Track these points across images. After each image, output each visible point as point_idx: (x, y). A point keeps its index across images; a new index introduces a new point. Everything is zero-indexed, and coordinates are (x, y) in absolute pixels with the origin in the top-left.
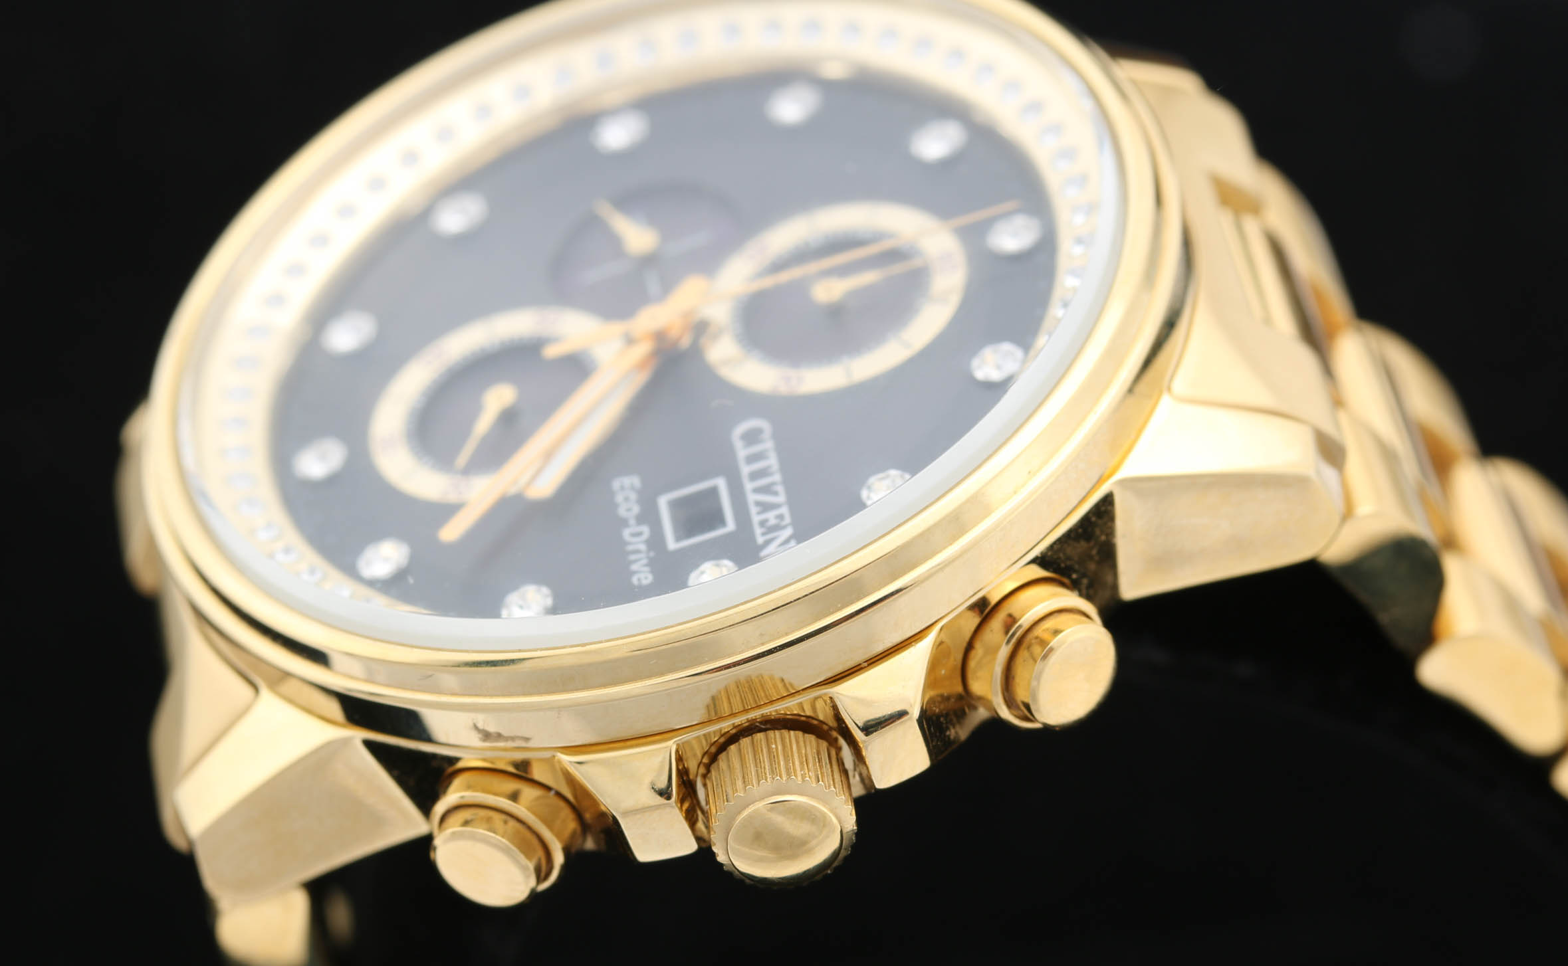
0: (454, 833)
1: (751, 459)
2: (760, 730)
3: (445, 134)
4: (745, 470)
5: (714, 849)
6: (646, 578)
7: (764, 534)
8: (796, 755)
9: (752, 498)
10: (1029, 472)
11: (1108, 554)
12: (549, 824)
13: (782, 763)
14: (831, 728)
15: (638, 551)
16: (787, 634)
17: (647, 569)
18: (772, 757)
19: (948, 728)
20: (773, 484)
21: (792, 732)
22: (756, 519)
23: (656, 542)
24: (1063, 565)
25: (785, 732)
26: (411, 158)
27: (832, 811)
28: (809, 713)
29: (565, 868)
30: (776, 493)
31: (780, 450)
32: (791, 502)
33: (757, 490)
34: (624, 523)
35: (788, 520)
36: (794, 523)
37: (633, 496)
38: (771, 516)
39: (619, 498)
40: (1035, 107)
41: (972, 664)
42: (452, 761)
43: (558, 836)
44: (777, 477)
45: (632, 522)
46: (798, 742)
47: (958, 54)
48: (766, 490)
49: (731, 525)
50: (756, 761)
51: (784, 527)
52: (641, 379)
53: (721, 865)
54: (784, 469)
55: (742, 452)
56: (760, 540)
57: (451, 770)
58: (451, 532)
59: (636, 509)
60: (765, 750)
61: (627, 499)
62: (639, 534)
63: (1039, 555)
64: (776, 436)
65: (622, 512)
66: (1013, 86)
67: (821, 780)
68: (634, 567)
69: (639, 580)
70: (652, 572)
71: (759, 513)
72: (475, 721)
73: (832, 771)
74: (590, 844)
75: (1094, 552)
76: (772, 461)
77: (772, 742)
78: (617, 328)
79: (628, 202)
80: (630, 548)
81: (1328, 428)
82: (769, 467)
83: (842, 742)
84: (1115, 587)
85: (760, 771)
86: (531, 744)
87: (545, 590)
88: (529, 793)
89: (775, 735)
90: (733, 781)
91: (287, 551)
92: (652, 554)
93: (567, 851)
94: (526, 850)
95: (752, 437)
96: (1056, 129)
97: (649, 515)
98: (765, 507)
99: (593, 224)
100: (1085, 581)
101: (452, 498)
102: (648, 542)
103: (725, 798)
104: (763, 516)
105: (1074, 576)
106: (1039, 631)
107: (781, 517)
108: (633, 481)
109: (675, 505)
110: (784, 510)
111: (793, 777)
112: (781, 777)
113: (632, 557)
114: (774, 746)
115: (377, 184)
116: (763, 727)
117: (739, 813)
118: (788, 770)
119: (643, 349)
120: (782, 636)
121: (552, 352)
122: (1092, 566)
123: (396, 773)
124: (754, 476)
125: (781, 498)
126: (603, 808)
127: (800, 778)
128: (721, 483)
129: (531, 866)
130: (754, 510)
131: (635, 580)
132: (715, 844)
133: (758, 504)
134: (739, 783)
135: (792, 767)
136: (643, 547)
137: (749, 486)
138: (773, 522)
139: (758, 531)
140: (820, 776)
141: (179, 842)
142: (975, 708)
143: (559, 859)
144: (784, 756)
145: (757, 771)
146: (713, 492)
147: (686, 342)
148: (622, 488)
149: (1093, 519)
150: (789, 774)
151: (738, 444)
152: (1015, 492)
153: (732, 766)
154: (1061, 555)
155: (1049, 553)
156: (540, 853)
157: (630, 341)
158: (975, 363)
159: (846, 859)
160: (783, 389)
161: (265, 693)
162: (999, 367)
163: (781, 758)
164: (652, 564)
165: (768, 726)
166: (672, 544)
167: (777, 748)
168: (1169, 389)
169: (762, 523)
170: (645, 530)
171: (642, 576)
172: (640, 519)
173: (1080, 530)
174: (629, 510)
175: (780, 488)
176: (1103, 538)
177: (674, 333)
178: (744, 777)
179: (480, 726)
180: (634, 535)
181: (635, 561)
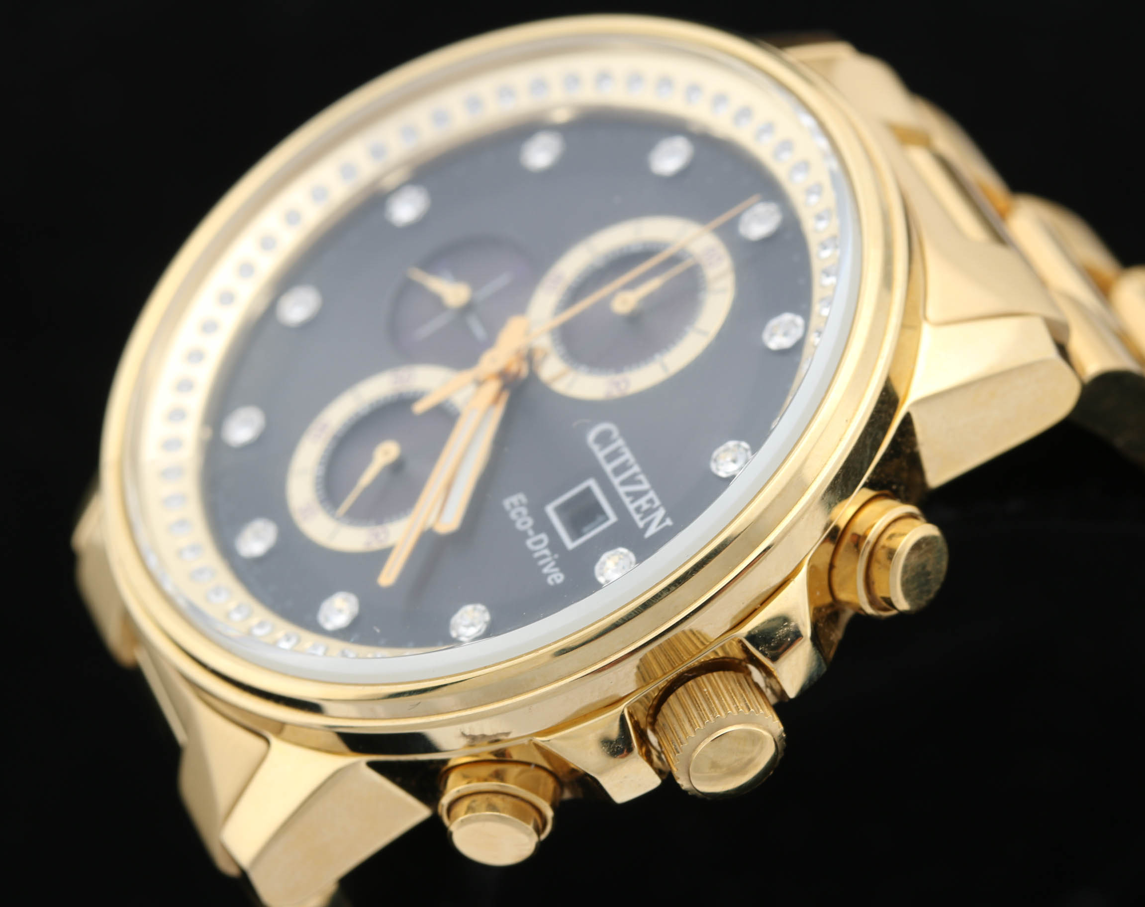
0: (462, 821)
1: (610, 458)
2: (689, 679)
3: (267, 243)
4: (608, 468)
5: (679, 782)
6: (559, 577)
7: (642, 519)
8: (725, 692)
9: (622, 490)
10: (847, 421)
11: (915, 462)
12: (535, 791)
13: (717, 702)
14: (741, 661)
15: (544, 557)
16: (695, 601)
17: (557, 570)
18: (707, 700)
19: (830, 635)
20: (635, 475)
21: (715, 674)
22: (631, 508)
23: (556, 544)
24: (885, 482)
25: (710, 675)
26: (246, 270)
27: (765, 729)
28: (721, 654)
29: (556, 818)
30: (640, 482)
31: (631, 444)
32: (655, 486)
33: (624, 483)
34: (524, 535)
35: (657, 503)
36: (664, 504)
37: (524, 511)
38: (642, 502)
39: (513, 515)
40: (745, 113)
41: (836, 580)
42: (445, 762)
43: (544, 797)
44: (636, 469)
45: (531, 532)
46: (722, 681)
47: (666, 82)
48: (631, 481)
49: (613, 518)
50: (695, 706)
51: (657, 509)
52: (497, 413)
53: (685, 792)
54: (640, 461)
55: (600, 455)
56: (641, 524)
57: (445, 768)
58: (388, 576)
59: (530, 522)
60: (699, 694)
61: (519, 514)
62: (540, 542)
63: (868, 481)
64: (623, 434)
65: (519, 526)
66: (720, 99)
67: (751, 708)
68: (546, 570)
69: (553, 580)
70: (562, 571)
71: (632, 502)
72: (462, 730)
73: (756, 697)
74: (567, 795)
75: (904, 464)
76: (628, 455)
77: (703, 687)
78: (467, 376)
79: (430, 264)
80: (536, 555)
81: (1052, 314)
82: (627, 461)
83: (752, 668)
84: (923, 483)
85: (700, 712)
86: (511, 736)
87: (481, 607)
88: (513, 771)
89: (703, 680)
90: (682, 727)
91: (261, 625)
92: (556, 556)
93: (553, 806)
94: (522, 816)
95: (604, 439)
96: (769, 128)
97: (542, 524)
98: (636, 496)
99: (409, 288)
100: (902, 488)
101: (376, 546)
102: (550, 546)
103: (679, 741)
104: (636, 504)
105: (894, 487)
106: (884, 541)
107: (651, 501)
108: (521, 497)
109: (560, 510)
110: (652, 495)
111: (729, 712)
112: (720, 713)
113: (541, 562)
114: (705, 690)
115: (227, 298)
116: (690, 675)
117: (694, 750)
118: (723, 706)
119: (493, 387)
120: (692, 603)
121: (420, 407)
122: (905, 475)
123: (399, 779)
124: (617, 471)
125: (646, 486)
126: (573, 766)
127: (734, 710)
128: (592, 483)
129: (530, 827)
130: (627, 500)
131: (550, 581)
132: (679, 778)
133: (628, 494)
134: (687, 726)
135: (726, 704)
136: (547, 552)
137: (616, 481)
138: (645, 507)
139: (637, 517)
140: (749, 705)
141: (231, 870)
142: (844, 611)
143: (549, 813)
144: (716, 695)
145: (699, 714)
146: (588, 492)
147: (524, 372)
148: (513, 506)
149: (899, 440)
150: (725, 710)
151: (595, 448)
152: (840, 440)
153: (675, 714)
154: (883, 475)
155: (875, 477)
156: (535, 814)
157: (480, 383)
158: (766, 336)
159: (782, 760)
160: (616, 393)
161: (274, 740)
162: (786, 334)
163: (715, 698)
164: (559, 564)
165: (694, 674)
166: (570, 545)
167: (708, 691)
168: (925, 318)
169: (638, 510)
170: (543, 536)
171: (555, 576)
172: (537, 529)
173: (892, 452)
174: (524, 523)
175: (642, 477)
176: (908, 451)
177: (514, 368)
178: (689, 721)
179: (467, 732)
180: (536, 543)
181: (545, 565)
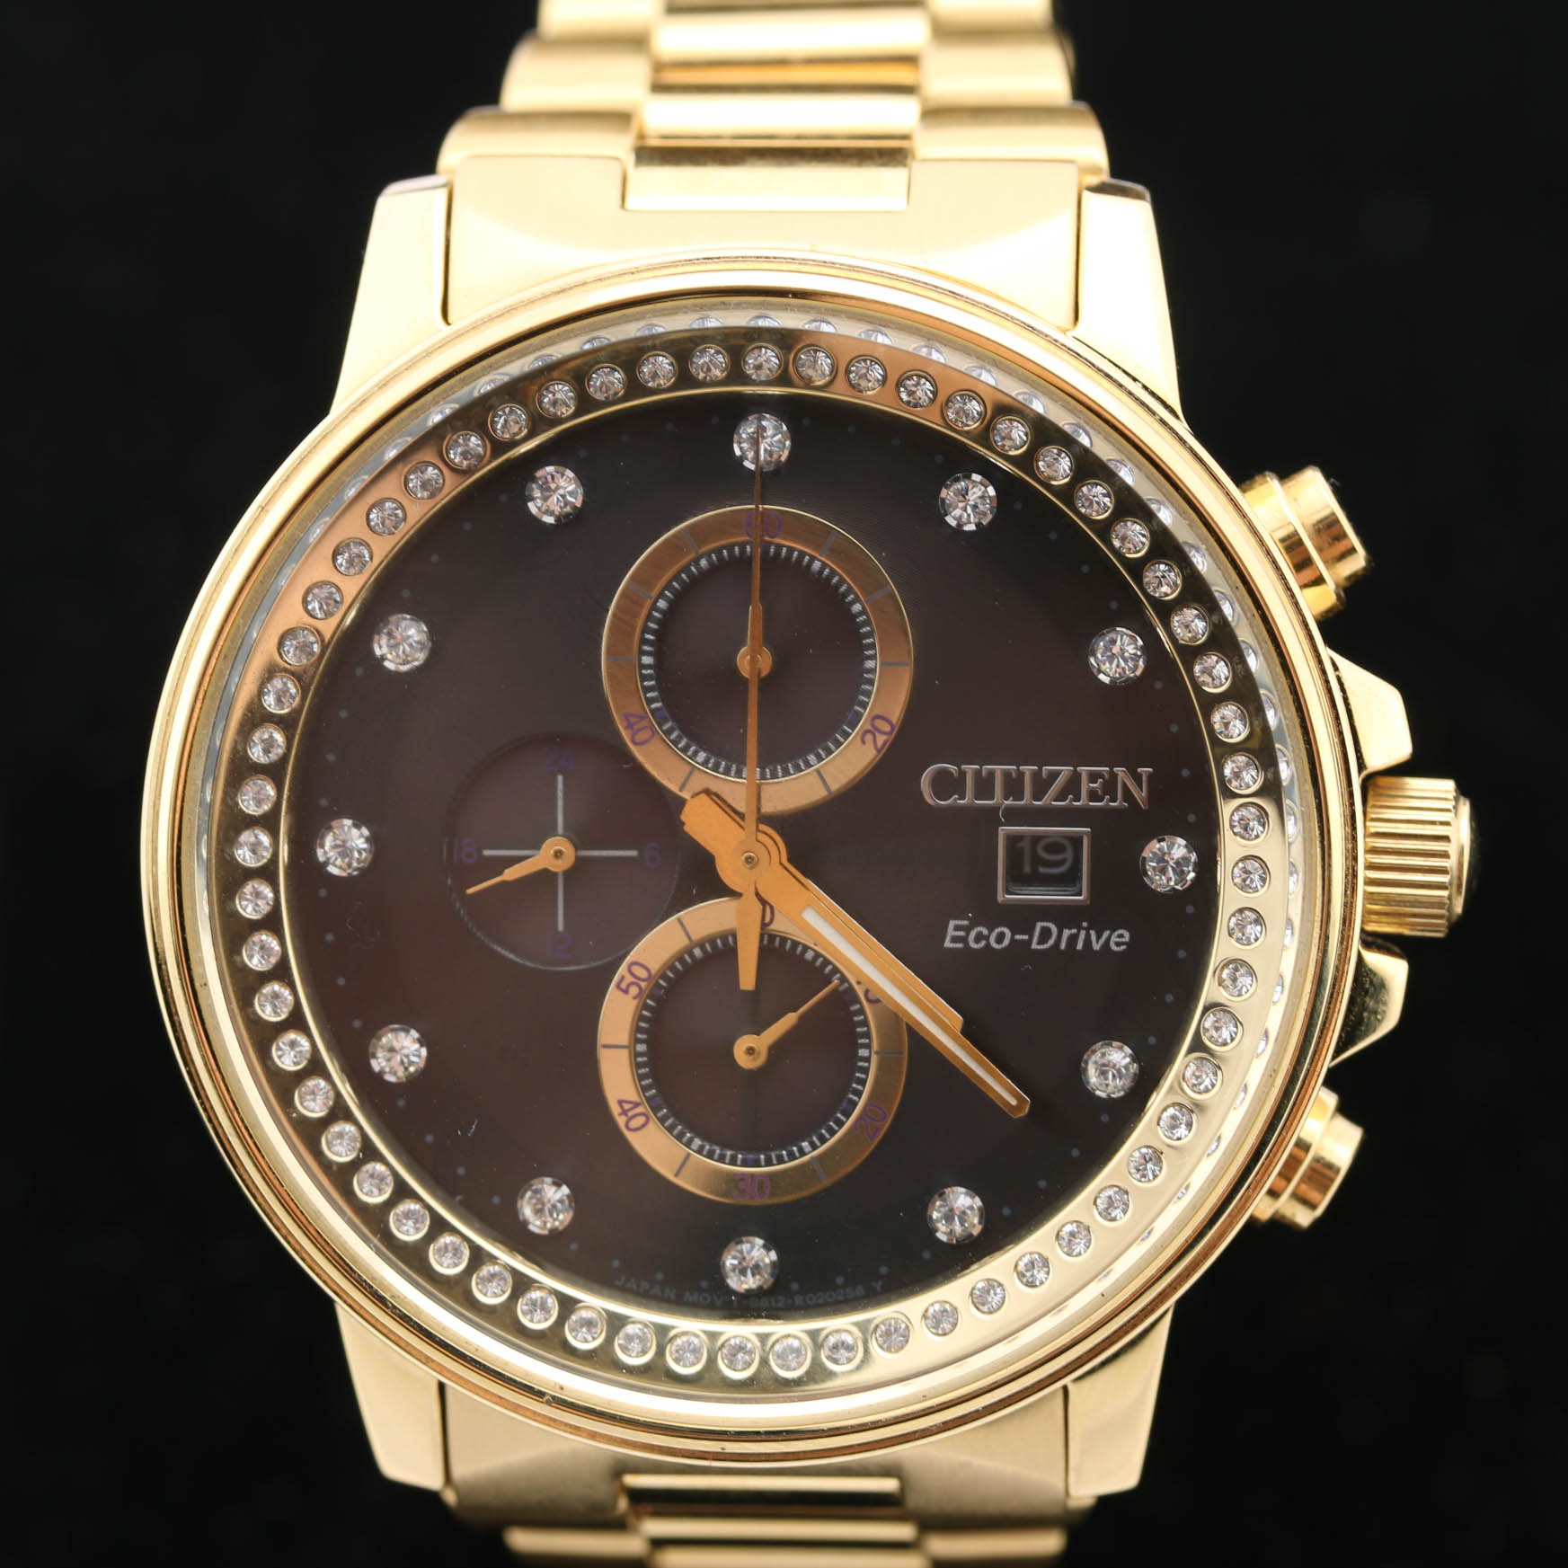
1: (984, 792)
4: (998, 800)
6: (1121, 936)
7: (1113, 799)
9: (1048, 800)
15: (1073, 939)
17: (1106, 933)
20: (1038, 775)
22: (1083, 803)
23: (1064, 915)
30: (1055, 775)
31: (986, 758)
32: (1076, 761)
33: (1038, 795)
34: (1020, 947)
35: (1104, 770)
36: (1113, 764)
37: (980, 929)
38: (1087, 786)
39: (977, 946)
44: (1029, 770)
45: (1022, 937)
48: (1043, 784)
49: (1080, 831)
51: (1114, 776)
55: (966, 800)
56: (1121, 804)
59: (1004, 930)
61: (981, 939)
62: (1046, 933)
64: (961, 759)
65: (1000, 947)
68: (1097, 947)
69: (1118, 944)
70: (1113, 928)
71: (1076, 799)
76: (999, 770)
80: (1064, 946)
82: (1007, 774)
87: (1099, 1047)
92: (1085, 924)
95: (945, 785)
97: (1019, 918)
98: (1072, 787)
102: (1064, 923)
104: (1084, 795)
107: (1095, 776)
108: (955, 925)
109: (1014, 884)
110: (1087, 770)
113: (1080, 947)
124: (1014, 793)
125: (1066, 770)
128: (1007, 831)
130: (1068, 803)
131: (1118, 949)
133: (1060, 797)
136: (1069, 932)
137: (1026, 802)
138: (1098, 786)
139: (1105, 804)
146: (1013, 840)
148: (962, 941)
151: (952, 802)
164: (1101, 926)
166: (1080, 898)
169: (1095, 797)
170: (1041, 925)
171: (1115, 940)
172: (1023, 927)
175: (1049, 769)
180: (1042, 940)
181: (1088, 941)
